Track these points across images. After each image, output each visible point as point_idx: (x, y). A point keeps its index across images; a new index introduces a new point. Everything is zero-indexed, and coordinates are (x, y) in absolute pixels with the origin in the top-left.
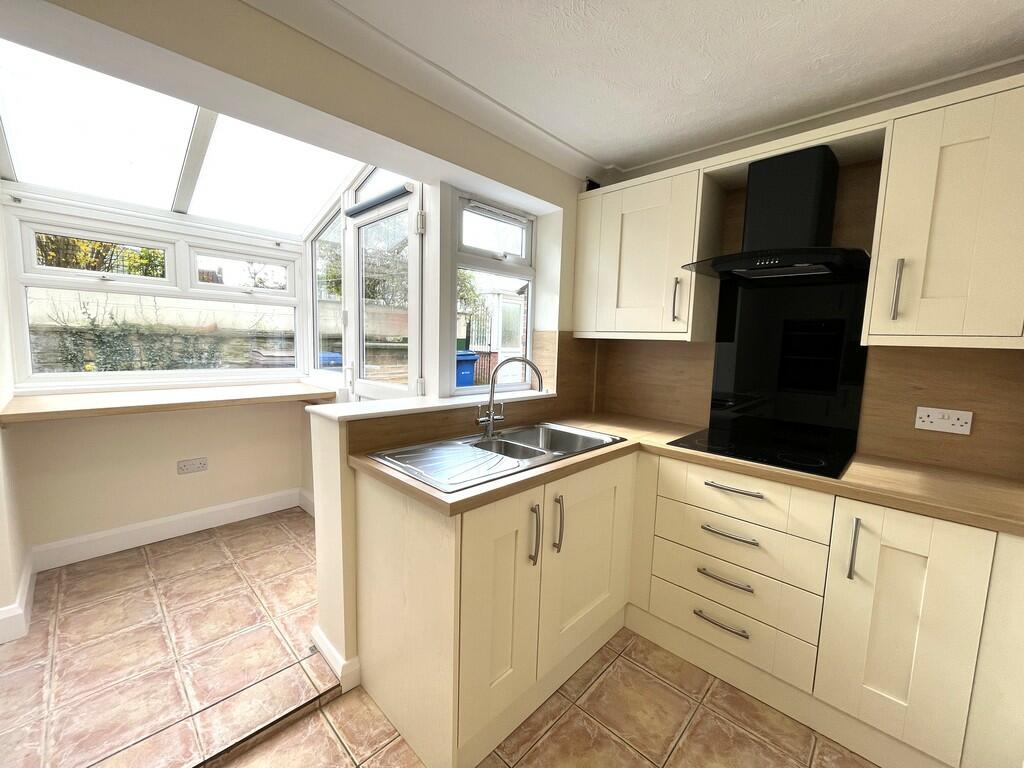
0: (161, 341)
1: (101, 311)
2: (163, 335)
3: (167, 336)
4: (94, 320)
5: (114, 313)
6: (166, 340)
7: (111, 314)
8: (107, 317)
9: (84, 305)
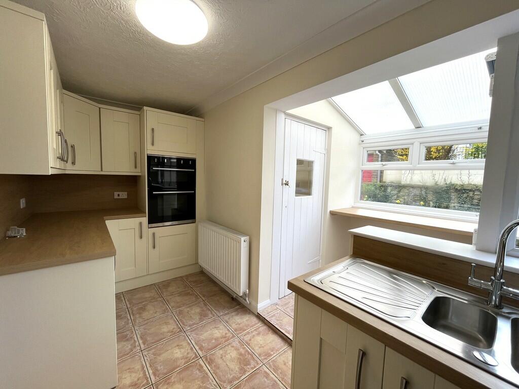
0: (467, 193)
1: (441, 177)
2: (468, 190)
3: (470, 190)
4: (437, 182)
5: (447, 179)
6: (470, 193)
7: (445, 179)
8: (443, 180)
9: (434, 175)
